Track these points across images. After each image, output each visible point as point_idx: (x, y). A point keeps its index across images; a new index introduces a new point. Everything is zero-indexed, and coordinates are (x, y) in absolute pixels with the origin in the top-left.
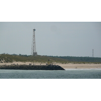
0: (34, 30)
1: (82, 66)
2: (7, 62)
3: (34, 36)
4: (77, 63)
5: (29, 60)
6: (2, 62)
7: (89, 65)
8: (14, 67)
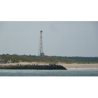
0: (41, 32)
1: (85, 66)
2: (14, 63)
3: (41, 37)
4: (81, 63)
5: (35, 60)
6: (9, 63)
7: (93, 65)
8: (19, 67)
